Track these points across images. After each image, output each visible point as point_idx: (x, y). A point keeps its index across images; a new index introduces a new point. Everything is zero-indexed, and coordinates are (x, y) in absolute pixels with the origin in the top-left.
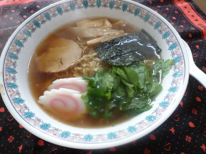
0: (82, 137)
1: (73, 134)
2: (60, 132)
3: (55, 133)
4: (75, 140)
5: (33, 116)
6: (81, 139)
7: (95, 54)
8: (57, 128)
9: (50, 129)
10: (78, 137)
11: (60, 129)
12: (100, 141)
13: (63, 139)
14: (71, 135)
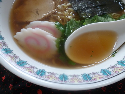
0: (58, 76)
1: (48, 73)
2: (36, 70)
3: (31, 70)
4: (50, 80)
5: (11, 53)
6: (57, 78)
7: (69, 4)
8: (33, 65)
9: (26, 66)
10: (53, 76)
11: (36, 66)
12: (76, 82)
13: (38, 77)
14: (47, 74)
